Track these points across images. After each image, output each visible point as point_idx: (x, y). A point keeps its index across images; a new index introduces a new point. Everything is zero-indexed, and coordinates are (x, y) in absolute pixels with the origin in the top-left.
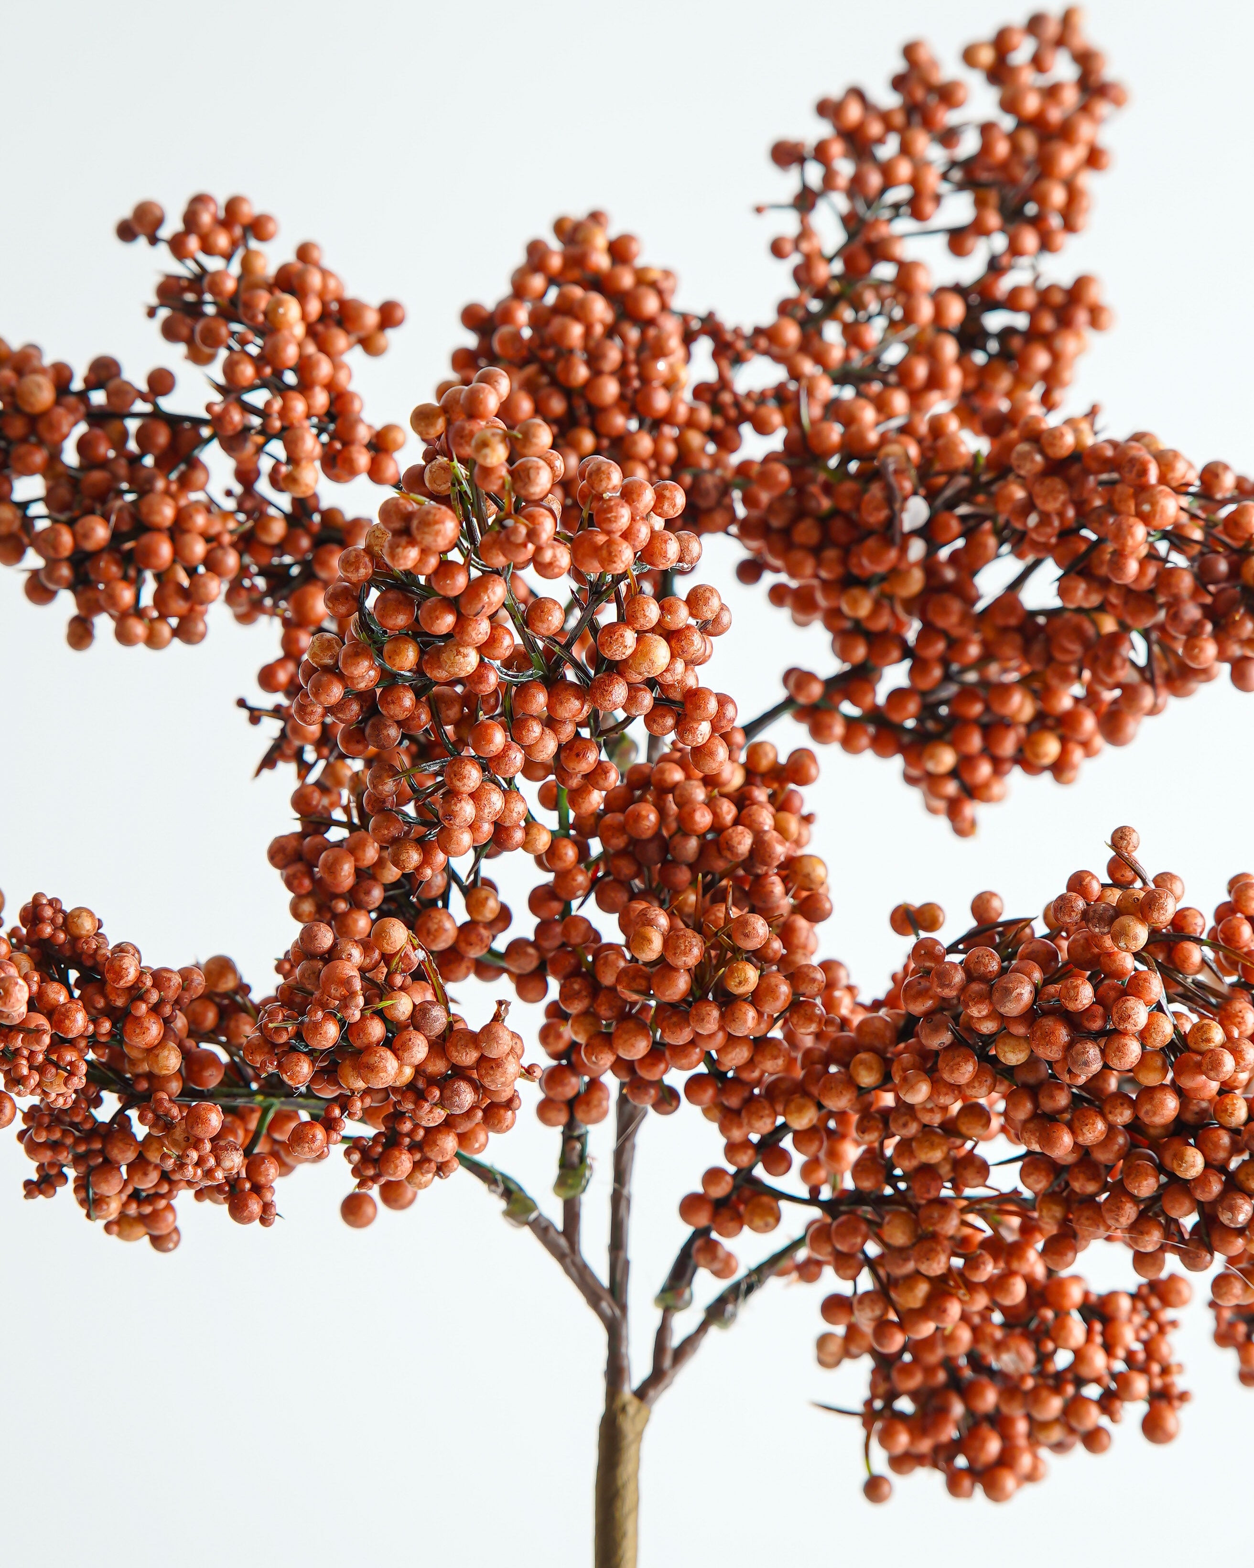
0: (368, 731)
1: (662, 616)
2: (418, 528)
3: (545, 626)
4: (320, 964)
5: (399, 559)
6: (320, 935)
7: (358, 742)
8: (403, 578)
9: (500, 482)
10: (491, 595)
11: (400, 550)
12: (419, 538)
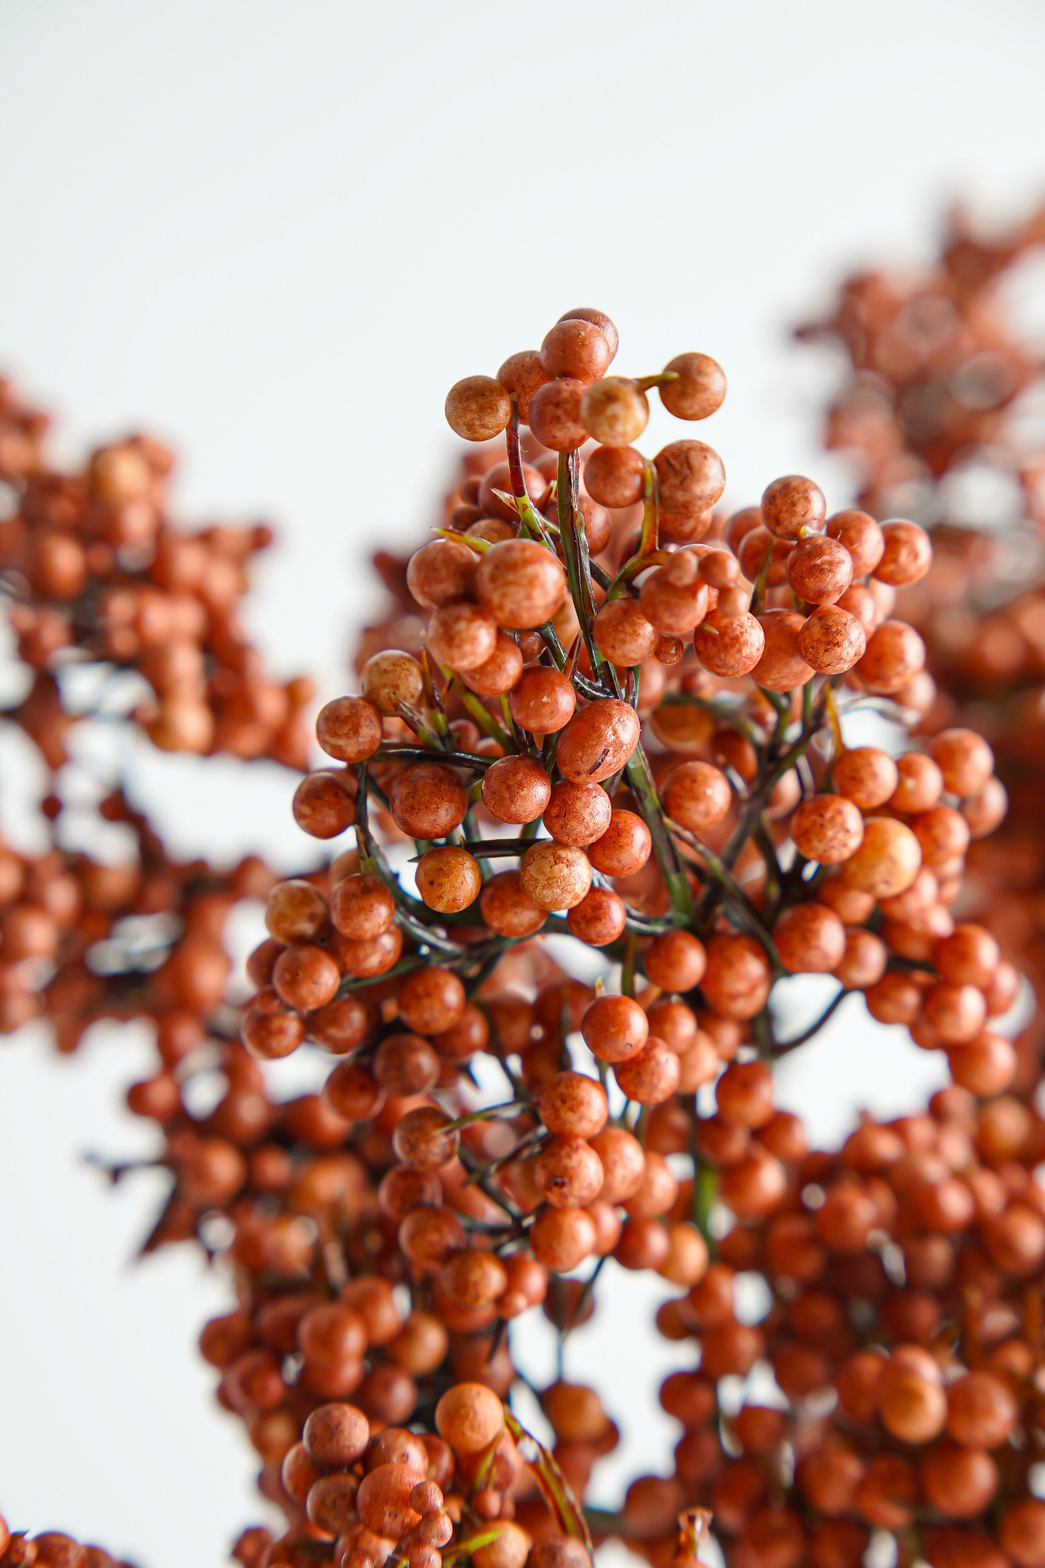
0: (379, 1067)
1: (900, 783)
2: (493, 578)
3: (702, 807)
4: (351, 1482)
5: (463, 642)
6: (346, 1425)
7: (363, 1089)
8: (438, 744)
9: (637, 480)
10: (619, 728)
11: (462, 625)
12: (496, 598)
